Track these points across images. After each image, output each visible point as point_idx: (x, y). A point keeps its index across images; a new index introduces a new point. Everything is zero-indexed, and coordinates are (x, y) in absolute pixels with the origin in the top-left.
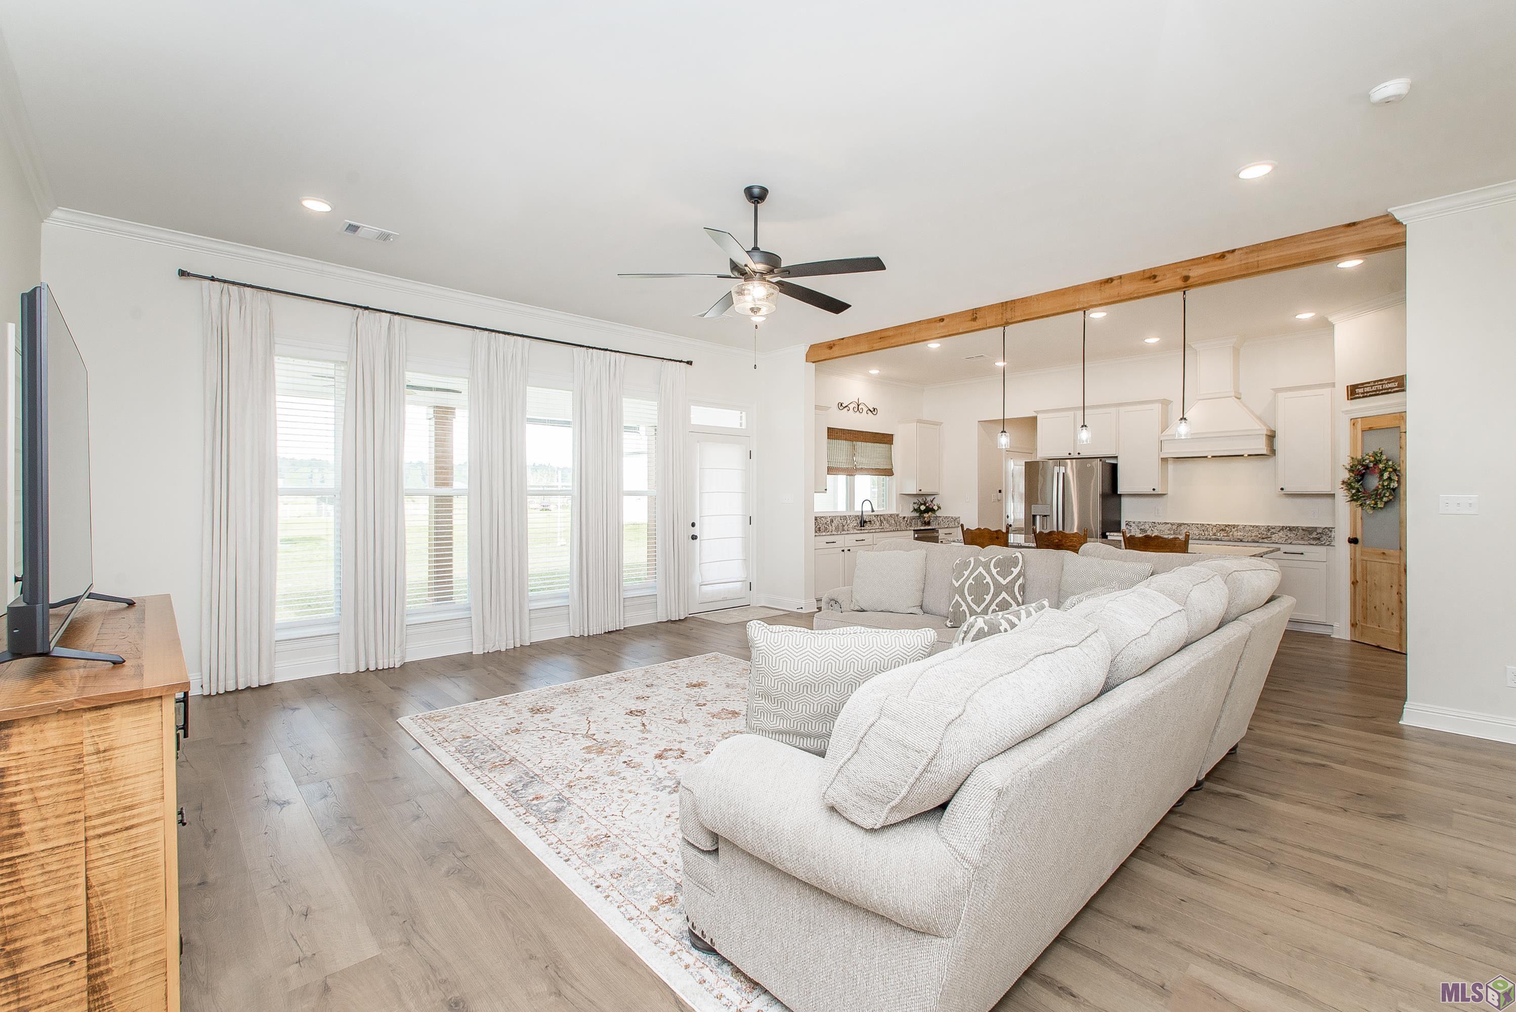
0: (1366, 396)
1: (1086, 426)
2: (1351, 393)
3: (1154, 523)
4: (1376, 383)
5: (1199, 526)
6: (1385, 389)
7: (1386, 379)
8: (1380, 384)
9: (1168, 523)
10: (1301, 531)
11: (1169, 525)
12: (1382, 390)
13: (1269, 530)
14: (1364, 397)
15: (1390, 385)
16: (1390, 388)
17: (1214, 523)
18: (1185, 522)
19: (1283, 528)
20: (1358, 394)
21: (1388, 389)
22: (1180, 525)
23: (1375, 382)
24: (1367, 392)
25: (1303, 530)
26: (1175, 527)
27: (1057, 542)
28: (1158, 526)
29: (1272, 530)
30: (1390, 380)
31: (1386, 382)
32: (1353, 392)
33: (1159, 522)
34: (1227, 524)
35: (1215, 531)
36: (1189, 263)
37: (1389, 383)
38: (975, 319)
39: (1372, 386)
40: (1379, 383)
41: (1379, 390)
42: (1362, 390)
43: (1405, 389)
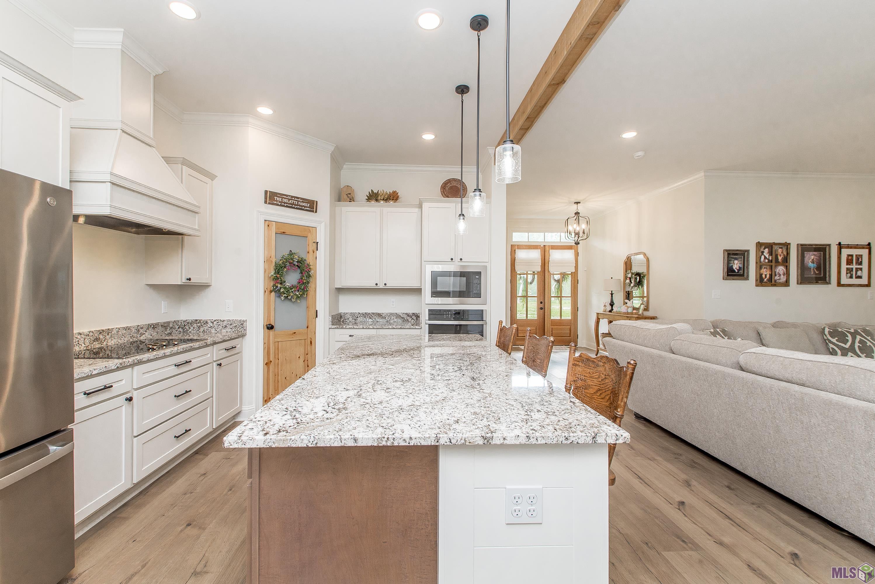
0: (283, 206)
2: (269, 197)
4: (293, 199)
6: (299, 206)
7: (302, 199)
8: (296, 201)
12: (297, 205)
14: (281, 205)
15: (304, 204)
16: (303, 206)
20: (276, 201)
21: (302, 206)
23: (292, 197)
24: (285, 203)
30: (304, 200)
31: (301, 201)
32: (271, 198)
37: (304, 202)
39: (289, 200)
40: (297, 199)
41: (295, 205)
42: (280, 199)
43: (316, 212)
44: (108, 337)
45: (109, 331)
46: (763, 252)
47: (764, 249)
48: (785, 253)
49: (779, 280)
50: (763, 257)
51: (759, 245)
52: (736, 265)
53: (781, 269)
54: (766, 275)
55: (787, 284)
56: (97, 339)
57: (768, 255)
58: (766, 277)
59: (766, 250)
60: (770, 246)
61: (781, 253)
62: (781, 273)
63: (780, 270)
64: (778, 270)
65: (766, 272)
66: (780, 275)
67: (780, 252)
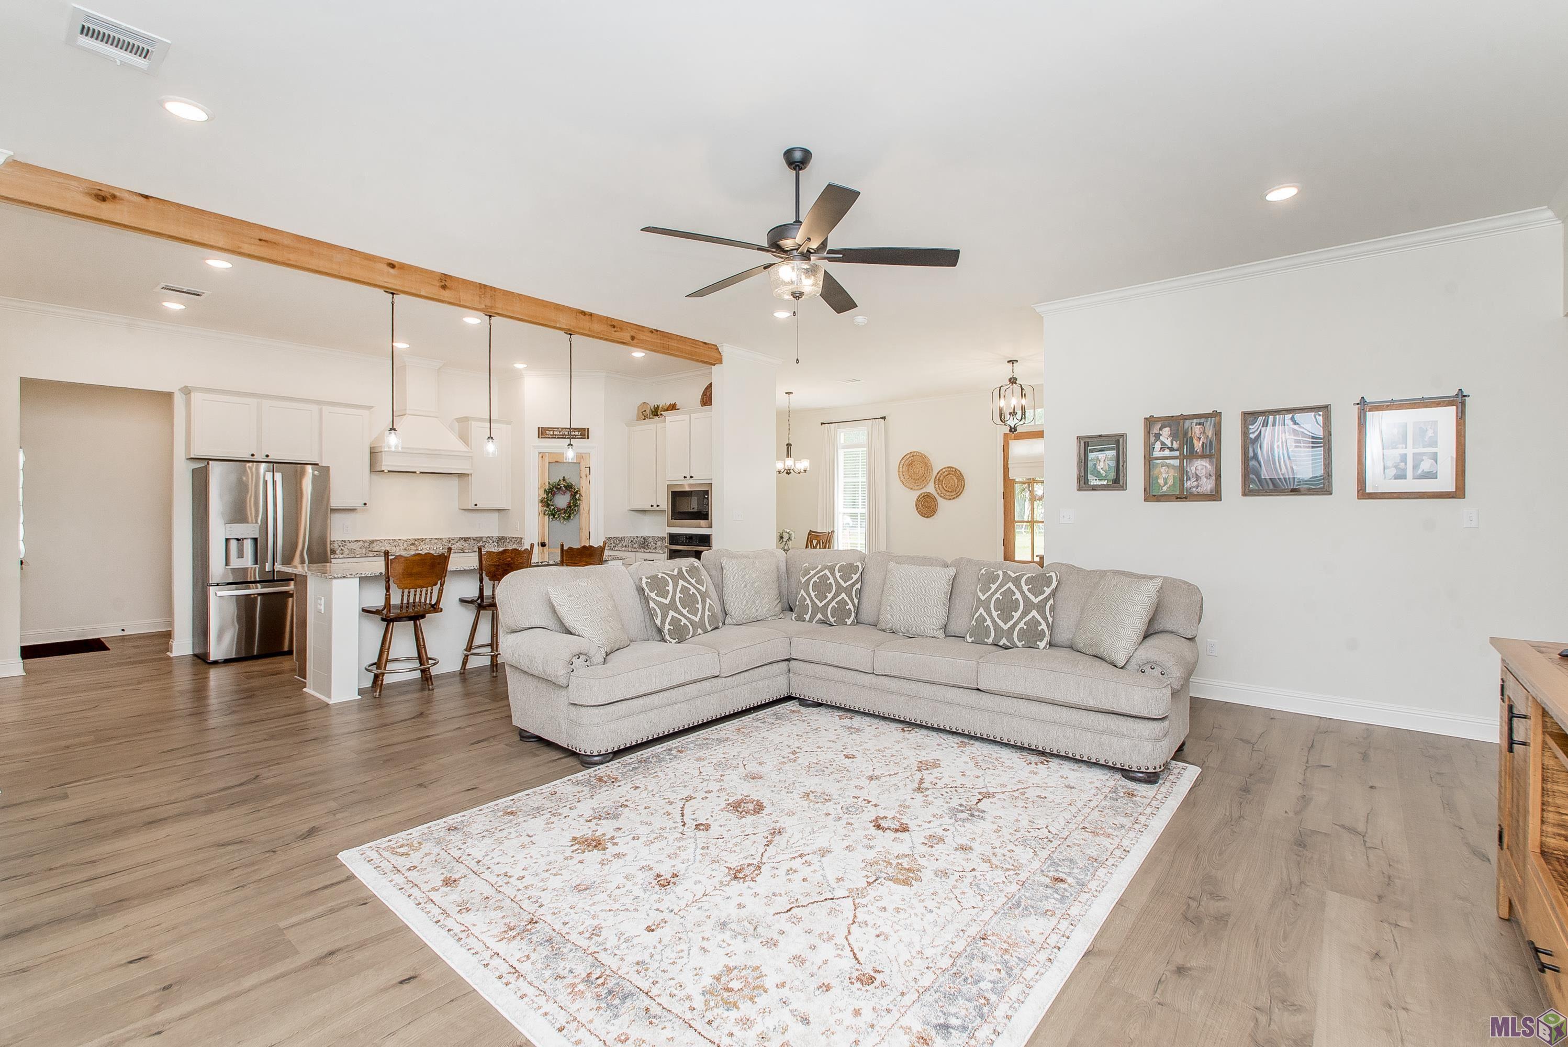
0: (555, 438)
1: (492, 438)
2: (542, 434)
3: (345, 541)
4: (564, 430)
5: (391, 541)
7: (572, 429)
8: (567, 431)
9: (359, 541)
10: (472, 541)
11: (361, 543)
12: (568, 435)
13: (450, 541)
14: (552, 438)
15: (575, 433)
17: (404, 538)
18: (377, 539)
19: (460, 539)
20: (548, 435)
22: (372, 542)
23: (563, 428)
24: (555, 435)
25: (474, 539)
26: (367, 544)
27: (509, 561)
28: (348, 544)
29: (452, 542)
30: (575, 429)
32: (543, 433)
33: (350, 540)
34: (416, 538)
35: (405, 546)
36: (638, 328)
37: (575, 431)
38: (444, 287)
39: (560, 432)
41: (566, 435)
42: (550, 433)
43: (588, 438)
44: (422, 543)
45: (422, 540)
46: (1158, 436)
47: (1160, 429)
48: (1210, 433)
49: (1197, 487)
50: (1158, 446)
51: (1150, 422)
52: (1102, 463)
53: (1201, 466)
54: (1166, 480)
55: (1215, 495)
56: (413, 544)
57: (1170, 439)
58: (1166, 483)
59: (1166, 431)
60: (1176, 423)
61: (1199, 435)
62: (1202, 473)
63: (1199, 468)
64: (1193, 469)
65: (1166, 476)
66: (1198, 478)
67: (1198, 432)
